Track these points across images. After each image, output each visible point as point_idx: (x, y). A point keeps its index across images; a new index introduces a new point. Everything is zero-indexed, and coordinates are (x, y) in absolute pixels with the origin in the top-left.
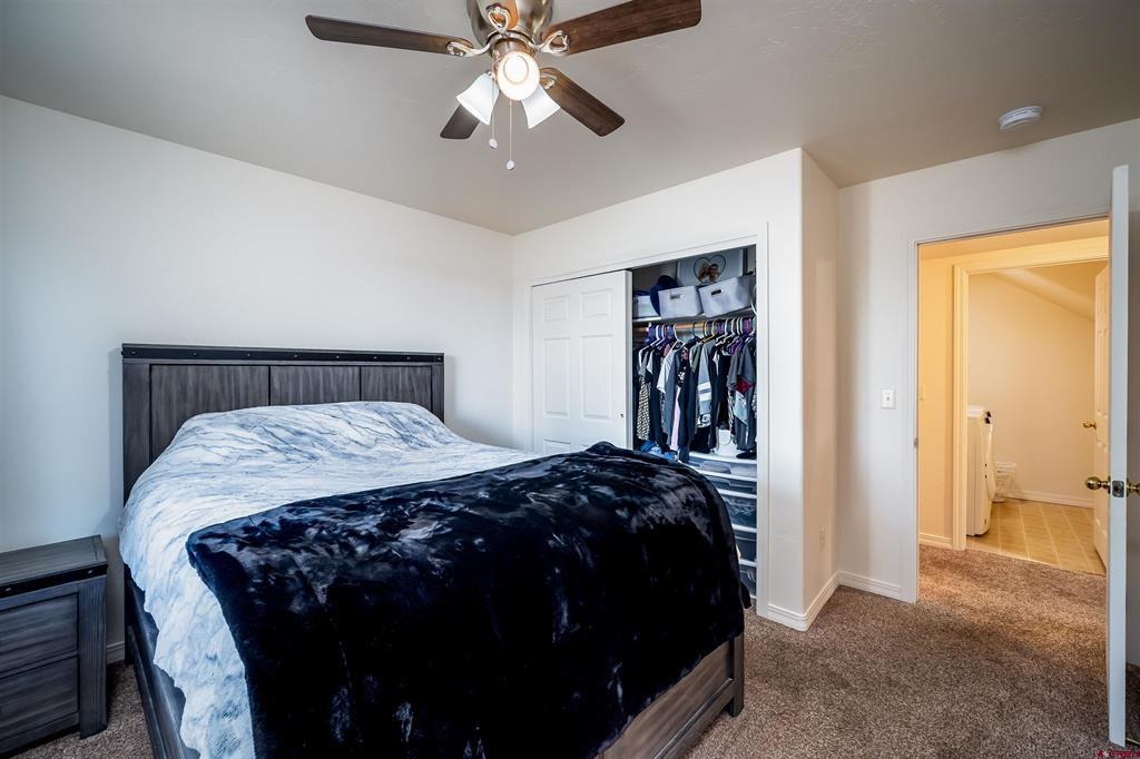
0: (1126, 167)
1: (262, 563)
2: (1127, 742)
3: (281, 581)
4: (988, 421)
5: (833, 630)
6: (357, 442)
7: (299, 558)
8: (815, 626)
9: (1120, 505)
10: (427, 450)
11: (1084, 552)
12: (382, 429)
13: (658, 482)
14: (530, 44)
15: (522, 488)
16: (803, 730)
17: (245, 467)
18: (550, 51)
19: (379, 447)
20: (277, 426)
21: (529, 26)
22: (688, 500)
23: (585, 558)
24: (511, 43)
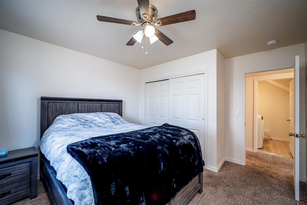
0: (299, 56)
1: (89, 152)
2: (300, 200)
3: (95, 156)
4: (262, 119)
5: (224, 172)
6: (101, 123)
7: (98, 151)
8: (220, 171)
9: (297, 140)
10: (119, 125)
11: (287, 153)
12: (108, 120)
13: (182, 134)
14: (152, 23)
15: (148, 135)
16: (218, 197)
17: (74, 129)
18: (157, 25)
19: (107, 124)
20: (81, 118)
21: (152, 19)
22: (189, 138)
23: (166, 152)
24: (147, 23)
